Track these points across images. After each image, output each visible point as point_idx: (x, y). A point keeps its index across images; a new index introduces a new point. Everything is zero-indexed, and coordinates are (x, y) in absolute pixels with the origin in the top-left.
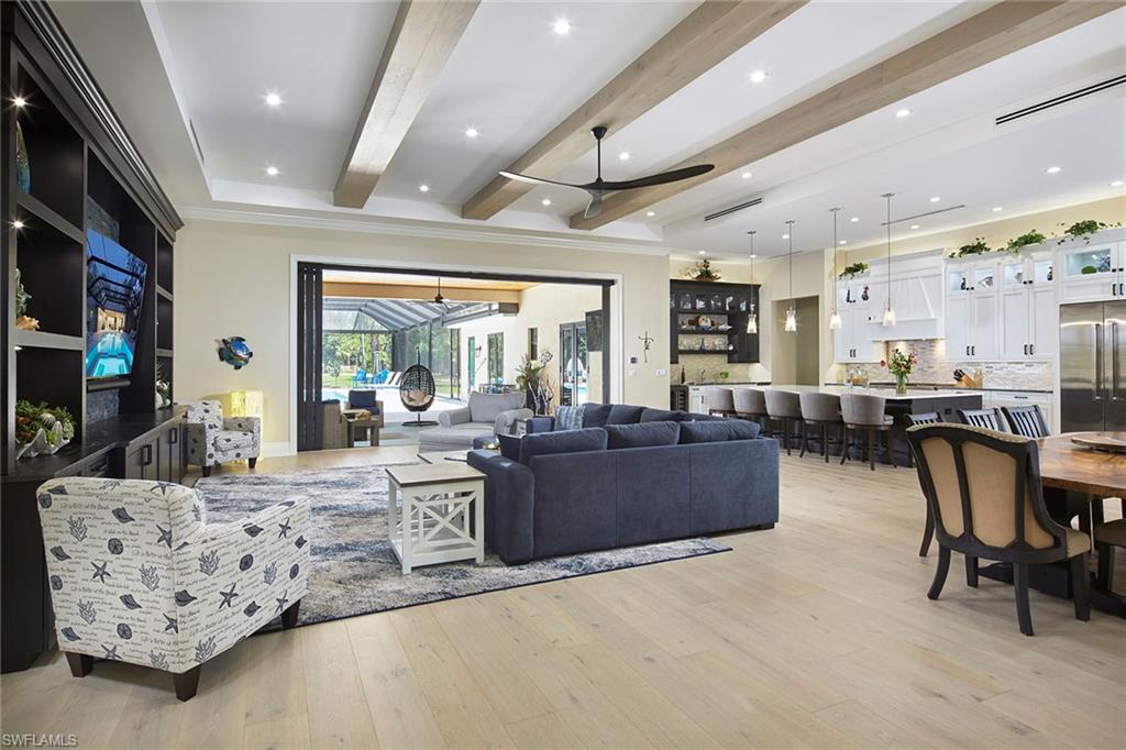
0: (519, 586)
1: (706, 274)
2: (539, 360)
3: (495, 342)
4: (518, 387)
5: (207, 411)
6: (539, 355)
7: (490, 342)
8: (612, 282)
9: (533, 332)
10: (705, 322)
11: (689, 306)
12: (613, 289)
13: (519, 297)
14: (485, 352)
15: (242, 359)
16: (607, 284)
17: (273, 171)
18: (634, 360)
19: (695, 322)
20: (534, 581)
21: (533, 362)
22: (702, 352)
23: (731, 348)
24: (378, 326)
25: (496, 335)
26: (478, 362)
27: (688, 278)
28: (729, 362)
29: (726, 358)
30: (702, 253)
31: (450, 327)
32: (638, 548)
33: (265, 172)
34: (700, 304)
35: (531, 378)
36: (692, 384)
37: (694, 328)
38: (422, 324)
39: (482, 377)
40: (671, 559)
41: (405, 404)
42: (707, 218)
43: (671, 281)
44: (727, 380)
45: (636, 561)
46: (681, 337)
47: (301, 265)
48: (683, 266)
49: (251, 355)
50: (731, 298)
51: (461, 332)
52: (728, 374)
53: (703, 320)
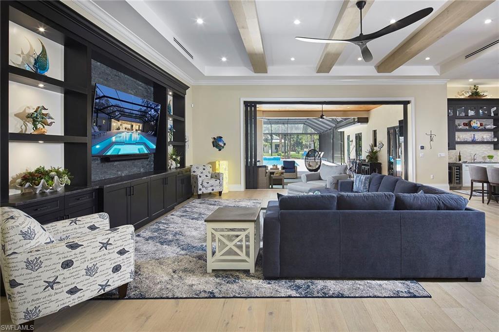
0: (257, 297)
1: (476, 93)
2: (377, 147)
3: (359, 137)
4: (367, 161)
5: (204, 169)
6: (377, 144)
7: (356, 137)
8: (408, 102)
9: (375, 132)
10: (475, 124)
11: (463, 114)
12: (409, 106)
13: (369, 114)
14: (354, 143)
15: (221, 146)
16: (406, 103)
17: (224, 59)
18: (422, 148)
19: (469, 124)
20: (268, 295)
21: (375, 148)
22: (474, 142)
23: (496, 140)
24: (313, 131)
25: (358, 134)
26: (351, 147)
27: (462, 97)
28: (494, 149)
29: (492, 146)
30: (471, 80)
31: (339, 130)
32: (357, 281)
33: (221, 60)
34: (471, 113)
35: (373, 156)
36: (465, 162)
37: (467, 127)
38: (330, 129)
39: (353, 155)
40: (375, 297)
41: (308, 169)
42: (467, 57)
43: (449, 100)
44: (493, 161)
45: (346, 293)
46: (457, 134)
47: (245, 102)
48: (459, 89)
49: (225, 144)
50: (495, 108)
51: (345, 133)
52: (493, 156)
53: (474, 122)
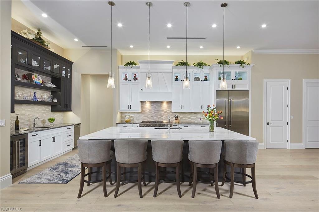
1: (39, 40)
10: (38, 79)
19: (29, 77)
22: (35, 102)
23: (56, 101)
28: (52, 111)
29: (50, 108)
37: (25, 81)
52: (54, 119)
53: (36, 77)
